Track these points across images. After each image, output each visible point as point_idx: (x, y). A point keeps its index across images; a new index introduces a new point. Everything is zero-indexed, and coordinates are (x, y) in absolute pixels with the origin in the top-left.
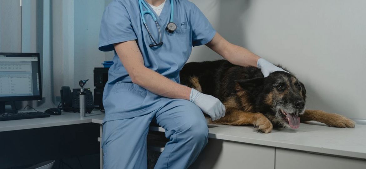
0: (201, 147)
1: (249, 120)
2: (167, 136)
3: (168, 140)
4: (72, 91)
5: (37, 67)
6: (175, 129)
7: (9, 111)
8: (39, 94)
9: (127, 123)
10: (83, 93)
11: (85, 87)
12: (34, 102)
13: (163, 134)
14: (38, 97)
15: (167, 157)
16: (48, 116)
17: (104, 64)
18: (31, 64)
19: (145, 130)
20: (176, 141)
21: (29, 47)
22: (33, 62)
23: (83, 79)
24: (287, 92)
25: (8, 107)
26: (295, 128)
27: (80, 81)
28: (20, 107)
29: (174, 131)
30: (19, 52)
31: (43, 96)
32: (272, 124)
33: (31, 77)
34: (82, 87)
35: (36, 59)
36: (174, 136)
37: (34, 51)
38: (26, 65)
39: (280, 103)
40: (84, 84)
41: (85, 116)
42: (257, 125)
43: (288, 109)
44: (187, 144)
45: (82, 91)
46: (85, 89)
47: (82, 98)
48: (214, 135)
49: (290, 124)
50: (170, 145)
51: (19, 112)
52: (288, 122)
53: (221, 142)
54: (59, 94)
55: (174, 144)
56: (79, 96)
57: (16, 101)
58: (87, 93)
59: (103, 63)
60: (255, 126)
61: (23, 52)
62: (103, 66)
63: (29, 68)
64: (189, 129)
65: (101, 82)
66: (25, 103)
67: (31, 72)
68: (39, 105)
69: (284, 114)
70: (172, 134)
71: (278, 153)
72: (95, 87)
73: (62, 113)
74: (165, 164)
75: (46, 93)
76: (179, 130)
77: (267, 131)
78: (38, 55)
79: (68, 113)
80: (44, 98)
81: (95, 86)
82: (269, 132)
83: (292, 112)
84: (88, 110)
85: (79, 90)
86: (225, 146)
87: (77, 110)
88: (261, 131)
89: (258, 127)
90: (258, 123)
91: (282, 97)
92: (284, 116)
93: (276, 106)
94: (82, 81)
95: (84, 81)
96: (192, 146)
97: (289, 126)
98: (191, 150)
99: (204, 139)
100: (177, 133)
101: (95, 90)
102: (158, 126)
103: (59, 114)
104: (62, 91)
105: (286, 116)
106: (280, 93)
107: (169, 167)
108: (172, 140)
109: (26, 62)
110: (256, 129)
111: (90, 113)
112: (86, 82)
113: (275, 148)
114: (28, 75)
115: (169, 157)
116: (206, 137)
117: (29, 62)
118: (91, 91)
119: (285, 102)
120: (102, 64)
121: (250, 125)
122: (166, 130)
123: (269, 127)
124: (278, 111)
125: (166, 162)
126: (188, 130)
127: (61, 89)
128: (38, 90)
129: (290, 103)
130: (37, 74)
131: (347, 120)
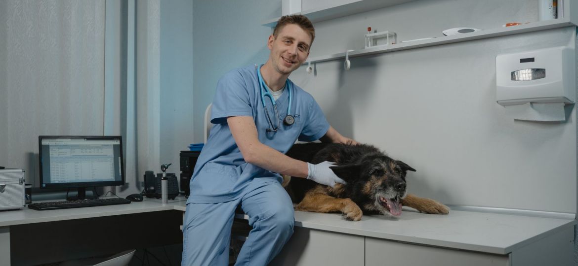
0: (286, 237)
1: (338, 206)
2: (250, 223)
3: (251, 227)
4: (156, 176)
5: (120, 151)
6: (259, 215)
7: (90, 197)
8: (120, 179)
9: (211, 209)
10: (165, 179)
11: (168, 171)
12: (117, 188)
13: (247, 221)
14: (121, 182)
15: (250, 246)
16: (129, 203)
17: (190, 148)
18: (113, 147)
19: (231, 216)
20: (259, 229)
21: (112, 130)
22: (114, 146)
23: (166, 163)
24: (385, 177)
25: (89, 193)
26: (397, 215)
27: (162, 166)
28: (102, 193)
29: (257, 218)
30: (101, 135)
31: (127, 181)
32: (362, 210)
33: (112, 162)
34: (164, 171)
35: (118, 143)
36: (257, 224)
37: (118, 134)
38: (108, 149)
39: (380, 190)
40: (166, 168)
41: (167, 203)
42: (345, 212)
43: (388, 194)
44: (271, 232)
45: (164, 175)
46: (167, 174)
47: (164, 184)
48: (300, 223)
49: (391, 211)
50: (253, 233)
51: (100, 198)
52: (389, 209)
53: (308, 230)
54: (142, 179)
55: (257, 232)
56: (161, 181)
57: (98, 187)
58: (171, 178)
59: (190, 146)
60: (344, 213)
61: (105, 135)
62: (189, 150)
63: (110, 152)
64: (274, 215)
65: (187, 166)
66: (108, 189)
67: (113, 156)
68: (122, 190)
69: (384, 201)
70: (256, 221)
71: (369, 243)
72: (181, 172)
73: (144, 199)
74: (248, 254)
75: (130, 178)
76: (263, 216)
77: (356, 218)
78: (119, 138)
79: (151, 199)
80: (128, 184)
81: (181, 170)
82: (359, 220)
83: (393, 197)
84: (172, 196)
85: (161, 175)
86: (313, 235)
87: (159, 196)
88: (350, 219)
89: (346, 214)
90: (346, 210)
91: (380, 183)
92: (384, 204)
93: (375, 194)
94: (164, 166)
95: (166, 166)
96: (276, 235)
97: (390, 214)
98: (274, 239)
99: (289, 228)
100: (260, 220)
101: (181, 175)
102: (243, 213)
103: (141, 200)
104: (145, 176)
105: (386, 204)
106: (378, 180)
107: (252, 257)
108: (255, 228)
109: (108, 145)
110: (345, 216)
111: (173, 199)
112: (168, 166)
113: (365, 237)
114: (109, 159)
115: (252, 246)
116: (290, 226)
117: (111, 145)
118: (176, 176)
119: (384, 187)
120: (188, 147)
121: (338, 212)
122: (250, 217)
123: (359, 214)
124: (377, 199)
125: (249, 251)
126: (272, 217)
127: (145, 174)
128: (120, 175)
129: (390, 186)
130: (119, 158)
131: (440, 205)
